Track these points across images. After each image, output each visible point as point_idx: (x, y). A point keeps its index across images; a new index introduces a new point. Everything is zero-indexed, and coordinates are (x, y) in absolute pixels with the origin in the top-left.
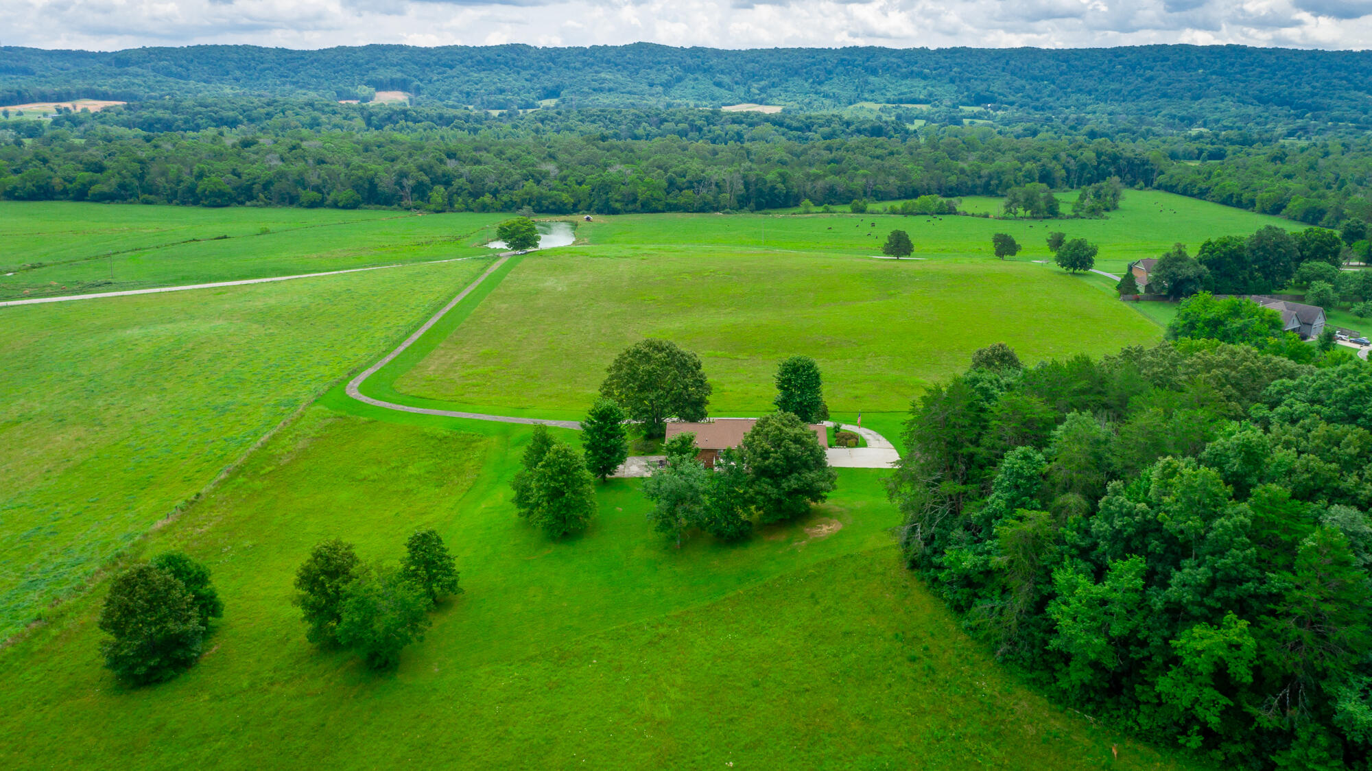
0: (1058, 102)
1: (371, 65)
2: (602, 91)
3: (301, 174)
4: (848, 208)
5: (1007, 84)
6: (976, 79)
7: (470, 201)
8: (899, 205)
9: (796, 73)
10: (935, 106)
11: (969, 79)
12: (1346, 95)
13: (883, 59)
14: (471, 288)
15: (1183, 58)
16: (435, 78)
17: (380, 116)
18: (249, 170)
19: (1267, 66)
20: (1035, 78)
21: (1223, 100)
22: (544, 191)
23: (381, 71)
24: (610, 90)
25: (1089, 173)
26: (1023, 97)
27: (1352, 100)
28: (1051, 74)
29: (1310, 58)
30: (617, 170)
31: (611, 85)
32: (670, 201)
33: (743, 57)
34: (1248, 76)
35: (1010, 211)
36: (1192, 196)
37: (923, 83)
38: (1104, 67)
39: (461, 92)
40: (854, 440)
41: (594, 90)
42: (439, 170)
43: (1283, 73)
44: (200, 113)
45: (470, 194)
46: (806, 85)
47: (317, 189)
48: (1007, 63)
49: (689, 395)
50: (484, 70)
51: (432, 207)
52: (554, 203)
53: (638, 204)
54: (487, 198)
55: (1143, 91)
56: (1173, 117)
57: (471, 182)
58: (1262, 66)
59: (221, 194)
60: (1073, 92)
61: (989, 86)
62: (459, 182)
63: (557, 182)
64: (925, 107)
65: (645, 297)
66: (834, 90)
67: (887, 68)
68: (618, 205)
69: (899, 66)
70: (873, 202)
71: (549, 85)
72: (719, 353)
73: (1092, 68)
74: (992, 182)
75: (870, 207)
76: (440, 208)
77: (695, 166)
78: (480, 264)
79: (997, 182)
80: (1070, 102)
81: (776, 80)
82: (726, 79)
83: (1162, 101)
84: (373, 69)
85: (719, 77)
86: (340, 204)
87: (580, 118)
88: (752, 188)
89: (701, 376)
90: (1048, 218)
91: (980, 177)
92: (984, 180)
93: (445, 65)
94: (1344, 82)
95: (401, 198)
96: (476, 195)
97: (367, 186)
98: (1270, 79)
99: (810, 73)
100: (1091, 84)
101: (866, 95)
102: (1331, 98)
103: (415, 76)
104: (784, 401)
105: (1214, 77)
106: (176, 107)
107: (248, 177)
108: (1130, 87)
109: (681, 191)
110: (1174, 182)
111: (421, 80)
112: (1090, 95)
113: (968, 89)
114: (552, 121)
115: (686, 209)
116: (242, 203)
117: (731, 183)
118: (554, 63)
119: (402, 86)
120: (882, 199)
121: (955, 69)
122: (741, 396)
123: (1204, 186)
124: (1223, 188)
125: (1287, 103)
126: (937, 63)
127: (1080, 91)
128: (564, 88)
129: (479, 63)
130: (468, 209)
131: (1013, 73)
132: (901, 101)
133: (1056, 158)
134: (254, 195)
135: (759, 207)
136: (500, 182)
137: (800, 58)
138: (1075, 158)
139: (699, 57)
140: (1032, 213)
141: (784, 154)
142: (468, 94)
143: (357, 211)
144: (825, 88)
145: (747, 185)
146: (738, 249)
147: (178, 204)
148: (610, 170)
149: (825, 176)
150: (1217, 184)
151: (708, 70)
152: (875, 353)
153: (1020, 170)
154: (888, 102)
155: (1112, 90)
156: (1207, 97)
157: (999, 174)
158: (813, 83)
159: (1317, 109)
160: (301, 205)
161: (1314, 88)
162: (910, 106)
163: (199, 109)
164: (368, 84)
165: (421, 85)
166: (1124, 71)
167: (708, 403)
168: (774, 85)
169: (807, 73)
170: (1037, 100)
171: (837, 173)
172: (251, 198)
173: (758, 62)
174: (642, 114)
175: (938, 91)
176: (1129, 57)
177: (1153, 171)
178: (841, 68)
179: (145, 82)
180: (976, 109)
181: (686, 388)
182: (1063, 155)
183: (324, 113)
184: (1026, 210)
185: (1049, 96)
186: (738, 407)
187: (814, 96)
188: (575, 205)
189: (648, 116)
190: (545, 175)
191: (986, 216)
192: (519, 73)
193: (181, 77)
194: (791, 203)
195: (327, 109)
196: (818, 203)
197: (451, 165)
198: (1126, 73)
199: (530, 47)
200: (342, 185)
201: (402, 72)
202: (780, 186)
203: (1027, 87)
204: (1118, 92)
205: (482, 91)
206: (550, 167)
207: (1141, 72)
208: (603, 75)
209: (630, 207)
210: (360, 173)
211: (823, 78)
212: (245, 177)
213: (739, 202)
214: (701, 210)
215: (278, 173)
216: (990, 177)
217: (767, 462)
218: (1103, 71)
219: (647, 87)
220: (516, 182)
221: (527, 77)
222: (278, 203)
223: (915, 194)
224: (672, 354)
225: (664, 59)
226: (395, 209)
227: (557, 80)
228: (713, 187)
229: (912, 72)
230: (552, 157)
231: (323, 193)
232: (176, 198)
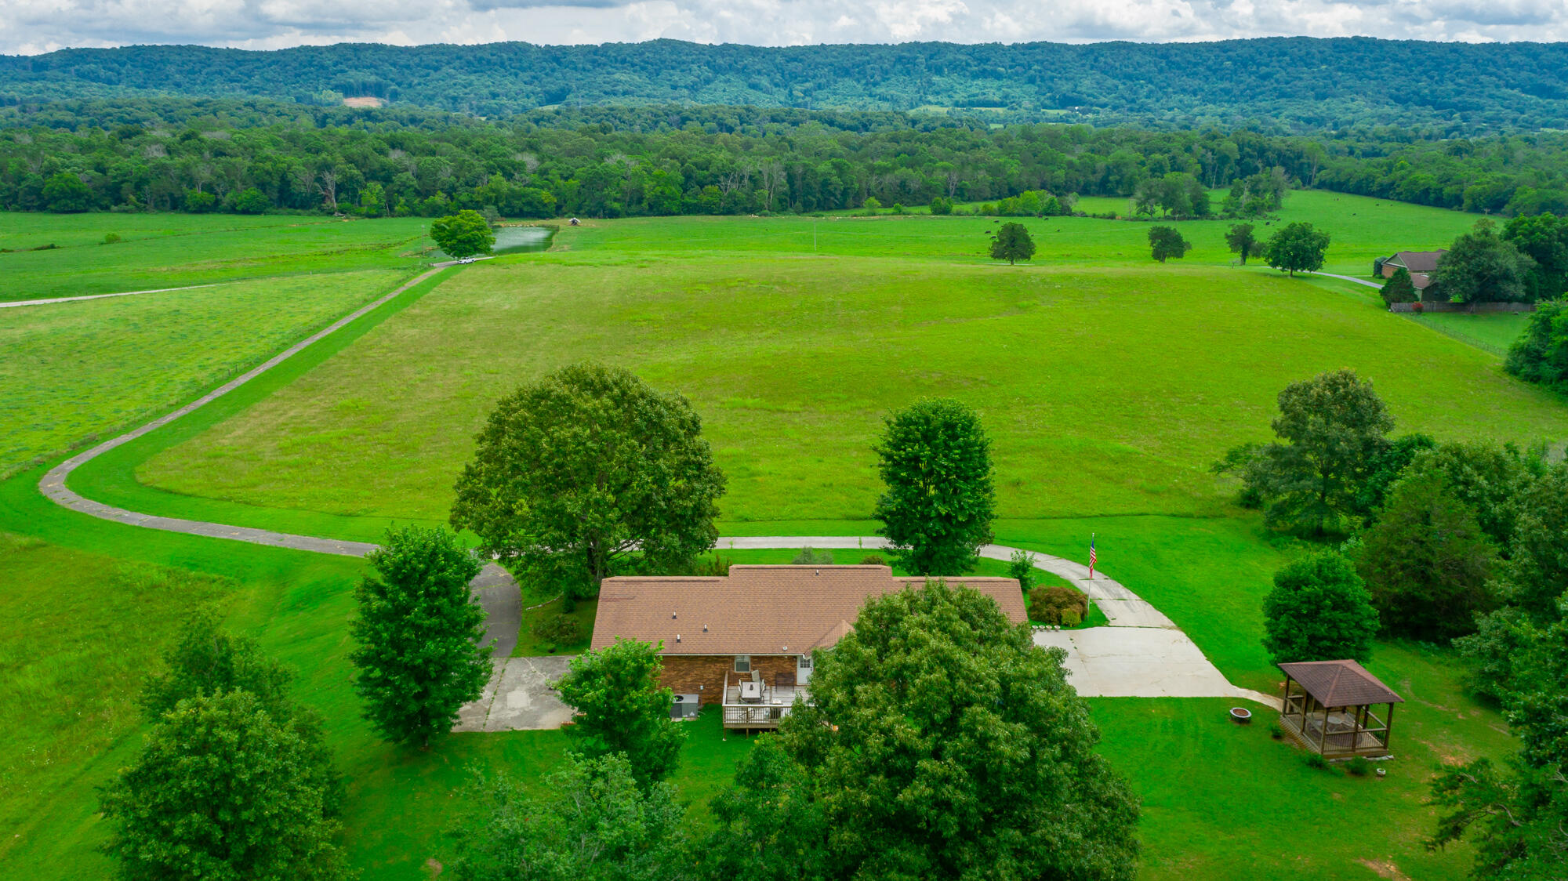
0: (1159, 104)
1: (339, 67)
2: (615, 94)
3: (186, 167)
4: (927, 210)
5: (1098, 83)
6: (1060, 78)
7: (416, 202)
8: (995, 205)
9: (847, 73)
10: (1012, 108)
11: (1052, 79)
12: (1498, 93)
13: (950, 56)
14: (372, 307)
15: (1303, 53)
16: (416, 81)
17: (337, 118)
18: (117, 163)
19: (1402, 61)
20: (1129, 77)
21: (1353, 100)
22: (516, 188)
23: (352, 73)
24: (625, 93)
25: (1231, 168)
26: (1116, 98)
27: (1505, 99)
28: (1149, 72)
29: (1451, 51)
30: (616, 159)
31: (627, 87)
32: (687, 200)
33: (784, 55)
34: (1379, 73)
35: (1145, 210)
36: (1370, 194)
37: (997, 83)
38: (1210, 63)
39: (446, 97)
40: (1077, 607)
41: (606, 93)
42: (376, 161)
43: (1421, 69)
44: (109, 115)
45: (418, 193)
46: (859, 86)
47: (209, 188)
48: (1096, 60)
49: (668, 500)
50: (475, 72)
51: (364, 210)
52: (530, 204)
53: (645, 205)
54: (439, 198)
55: (1258, 90)
56: (1299, 118)
57: (418, 177)
58: (1395, 61)
59: (76, 194)
60: (1175, 93)
61: (1076, 86)
62: (399, 179)
63: (534, 177)
64: (1000, 110)
65: (636, 317)
66: (892, 92)
67: (954, 67)
68: (616, 206)
69: (968, 64)
70: (958, 202)
71: (553, 88)
72: (749, 402)
73: (1196, 65)
74: (1111, 178)
75: (956, 208)
76: (374, 212)
77: (722, 157)
78: (397, 275)
79: (1118, 178)
80: (1172, 104)
81: (823, 81)
82: (764, 82)
83: (1282, 101)
84: (342, 71)
85: (755, 79)
86: (239, 208)
87: (584, 117)
88: (798, 183)
89: (698, 451)
90: (1195, 219)
91: (1094, 172)
92: (1099, 176)
93: (427, 67)
94: (1494, 78)
95: (323, 199)
96: (424, 193)
97: (276, 183)
98: (1406, 75)
99: (863, 73)
100: (1196, 83)
101: (930, 98)
102: (1480, 97)
103: (392, 80)
104: (902, 512)
105: (1340, 74)
106: (81, 108)
107: (115, 173)
108: (1242, 87)
109: (702, 187)
110: (1342, 178)
111: (399, 84)
112: (1195, 95)
113: (1050, 89)
114: (549, 121)
115: (707, 210)
116: (106, 208)
117: (770, 177)
118: (559, 63)
119: (377, 91)
120: (969, 200)
121: (1036, 67)
122: (792, 483)
123: (1386, 180)
124: (1415, 182)
125: (1429, 102)
126: (1013, 60)
127: (1184, 91)
128: (570, 91)
129: (469, 63)
130: (414, 213)
131: (1103, 72)
132: (972, 104)
133: (1188, 149)
134: (124, 197)
135: (807, 208)
136: (458, 178)
137: (851, 56)
138: (1212, 150)
139: (731, 55)
140: (1173, 213)
141: (838, 147)
142: (455, 99)
143: (263, 216)
144: (879, 90)
145: (791, 179)
146: (780, 254)
147: (17, 210)
148: (608, 162)
149: (894, 169)
150: (1403, 178)
151: (743, 71)
152: (1024, 398)
153: (1143, 164)
154: (957, 104)
155: (1221, 90)
156: (1334, 96)
157: (1118, 166)
158: (867, 84)
159: (1464, 109)
160: (186, 210)
161: (1459, 85)
162: (983, 109)
163: (109, 110)
164: (335, 88)
165: (399, 90)
166: (1233, 68)
167: (715, 513)
168: (820, 87)
169: (859, 73)
170: (1133, 101)
171: (911, 166)
172: (118, 200)
173: (801, 61)
174: (661, 113)
175: (1015, 92)
176: (1239, 51)
177: (1310, 166)
178: (899, 67)
179: (63, 87)
180: (1062, 112)
181: (661, 480)
182: (1196, 147)
183: (266, 113)
184: (1165, 209)
185: (1147, 97)
186: (786, 510)
187: (868, 99)
188: (559, 207)
189: (667, 115)
190: (519, 167)
191: (1112, 217)
192: (516, 75)
193: (110, 82)
194: (850, 201)
195: (270, 110)
196: (886, 204)
197: (395, 156)
198: (1236, 70)
199: (530, 46)
200: (244, 182)
201: (377, 74)
202: (835, 179)
203: (1121, 87)
204: (1227, 92)
205: (472, 95)
206: (530, 160)
207: (1254, 68)
208: (617, 76)
209: (634, 208)
210: (268, 166)
211: (878, 79)
212: (112, 173)
213: (780, 201)
214: (729, 212)
215: (156, 167)
216: (1108, 170)
217: (906, 796)
218: (1209, 68)
219: (670, 90)
220: (479, 177)
221: (526, 79)
222: (156, 207)
223: (1013, 192)
224: (624, 399)
225: (690, 59)
226: (314, 214)
227: (562, 83)
228: (746, 181)
229: (985, 70)
230: (532, 147)
231: (216, 194)
232: (15, 201)
